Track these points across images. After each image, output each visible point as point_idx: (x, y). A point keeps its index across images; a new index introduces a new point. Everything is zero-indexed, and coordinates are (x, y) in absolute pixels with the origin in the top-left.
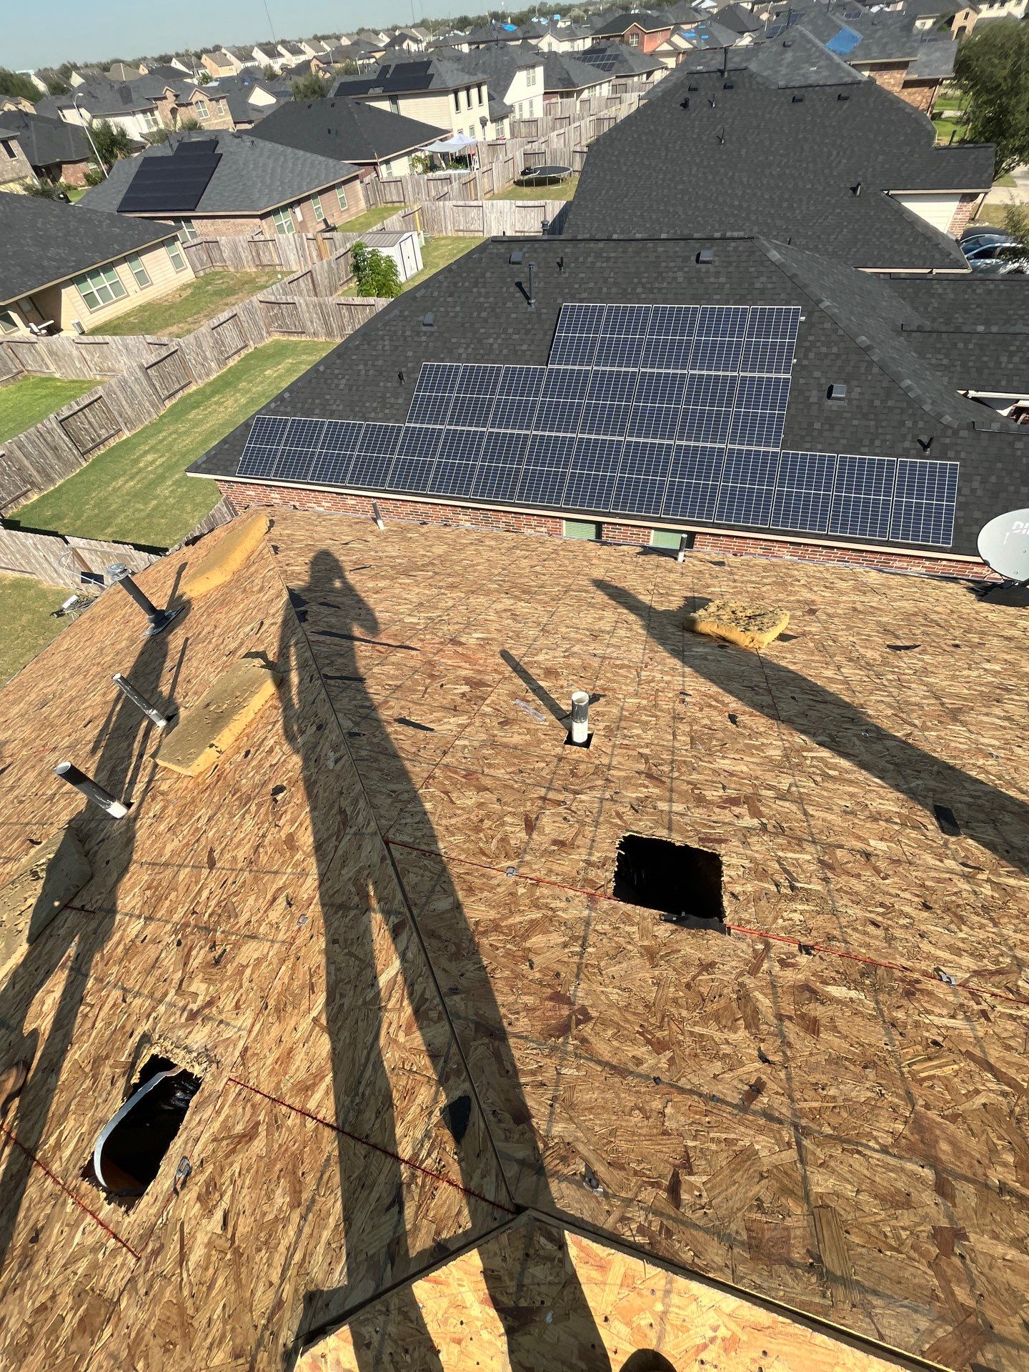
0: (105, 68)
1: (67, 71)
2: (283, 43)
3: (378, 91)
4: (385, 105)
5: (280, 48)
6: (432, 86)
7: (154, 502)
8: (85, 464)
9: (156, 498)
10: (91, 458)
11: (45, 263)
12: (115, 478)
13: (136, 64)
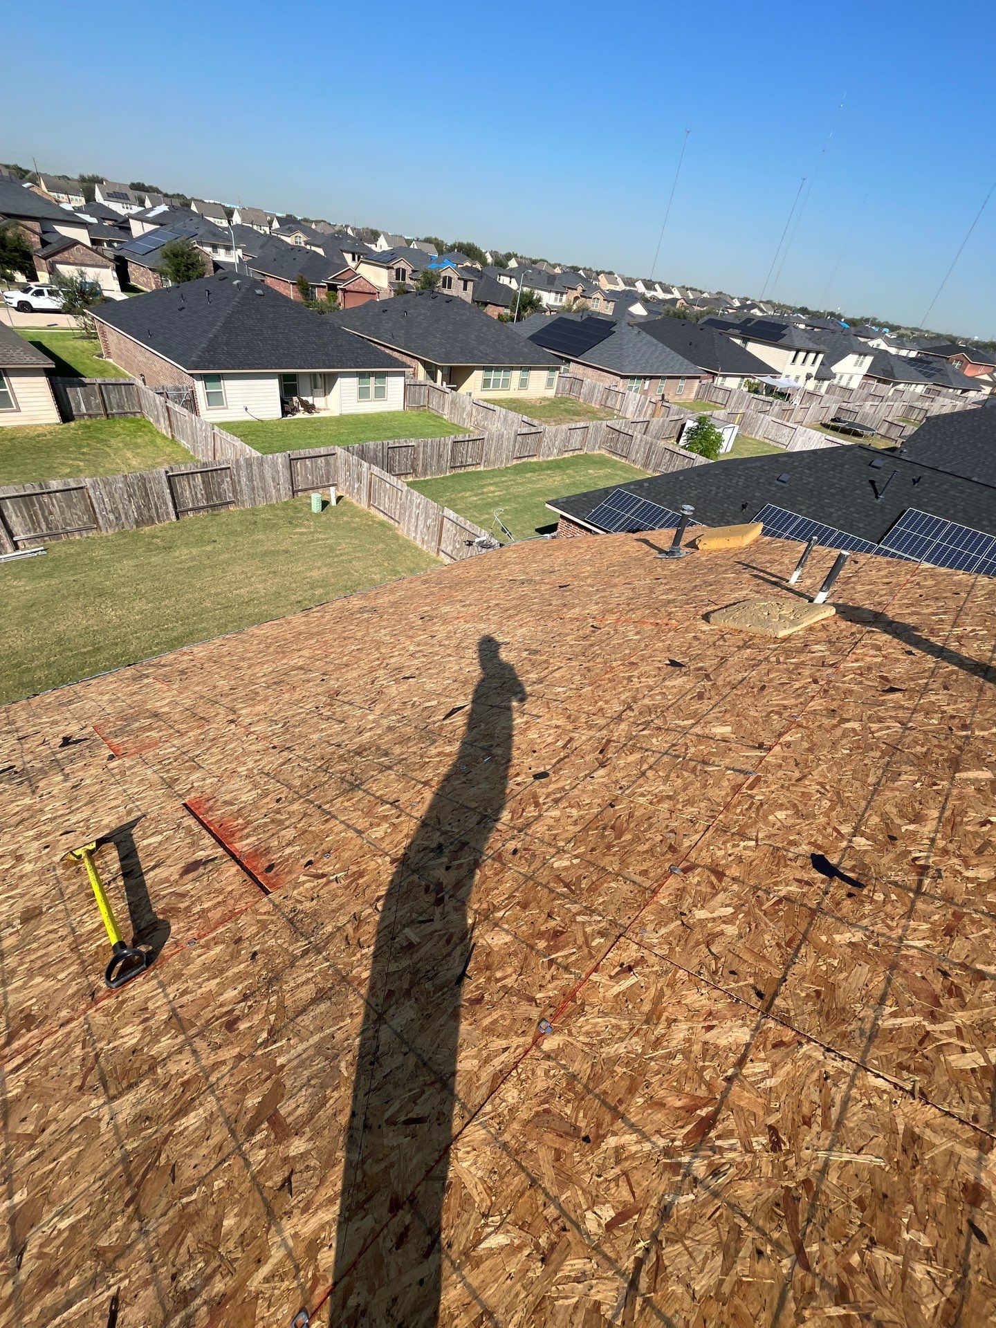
0: (535, 262)
1: (509, 257)
2: (660, 283)
3: (737, 332)
4: (738, 342)
5: (657, 286)
6: (781, 342)
7: (487, 516)
8: (448, 474)
9: (489, 514)
10: (454, 472)
11: (475, 352)
12: (464, 490)
13: (554, 266)
